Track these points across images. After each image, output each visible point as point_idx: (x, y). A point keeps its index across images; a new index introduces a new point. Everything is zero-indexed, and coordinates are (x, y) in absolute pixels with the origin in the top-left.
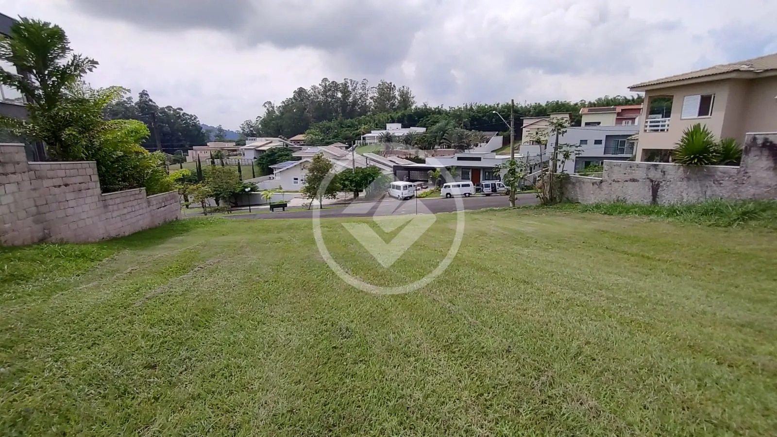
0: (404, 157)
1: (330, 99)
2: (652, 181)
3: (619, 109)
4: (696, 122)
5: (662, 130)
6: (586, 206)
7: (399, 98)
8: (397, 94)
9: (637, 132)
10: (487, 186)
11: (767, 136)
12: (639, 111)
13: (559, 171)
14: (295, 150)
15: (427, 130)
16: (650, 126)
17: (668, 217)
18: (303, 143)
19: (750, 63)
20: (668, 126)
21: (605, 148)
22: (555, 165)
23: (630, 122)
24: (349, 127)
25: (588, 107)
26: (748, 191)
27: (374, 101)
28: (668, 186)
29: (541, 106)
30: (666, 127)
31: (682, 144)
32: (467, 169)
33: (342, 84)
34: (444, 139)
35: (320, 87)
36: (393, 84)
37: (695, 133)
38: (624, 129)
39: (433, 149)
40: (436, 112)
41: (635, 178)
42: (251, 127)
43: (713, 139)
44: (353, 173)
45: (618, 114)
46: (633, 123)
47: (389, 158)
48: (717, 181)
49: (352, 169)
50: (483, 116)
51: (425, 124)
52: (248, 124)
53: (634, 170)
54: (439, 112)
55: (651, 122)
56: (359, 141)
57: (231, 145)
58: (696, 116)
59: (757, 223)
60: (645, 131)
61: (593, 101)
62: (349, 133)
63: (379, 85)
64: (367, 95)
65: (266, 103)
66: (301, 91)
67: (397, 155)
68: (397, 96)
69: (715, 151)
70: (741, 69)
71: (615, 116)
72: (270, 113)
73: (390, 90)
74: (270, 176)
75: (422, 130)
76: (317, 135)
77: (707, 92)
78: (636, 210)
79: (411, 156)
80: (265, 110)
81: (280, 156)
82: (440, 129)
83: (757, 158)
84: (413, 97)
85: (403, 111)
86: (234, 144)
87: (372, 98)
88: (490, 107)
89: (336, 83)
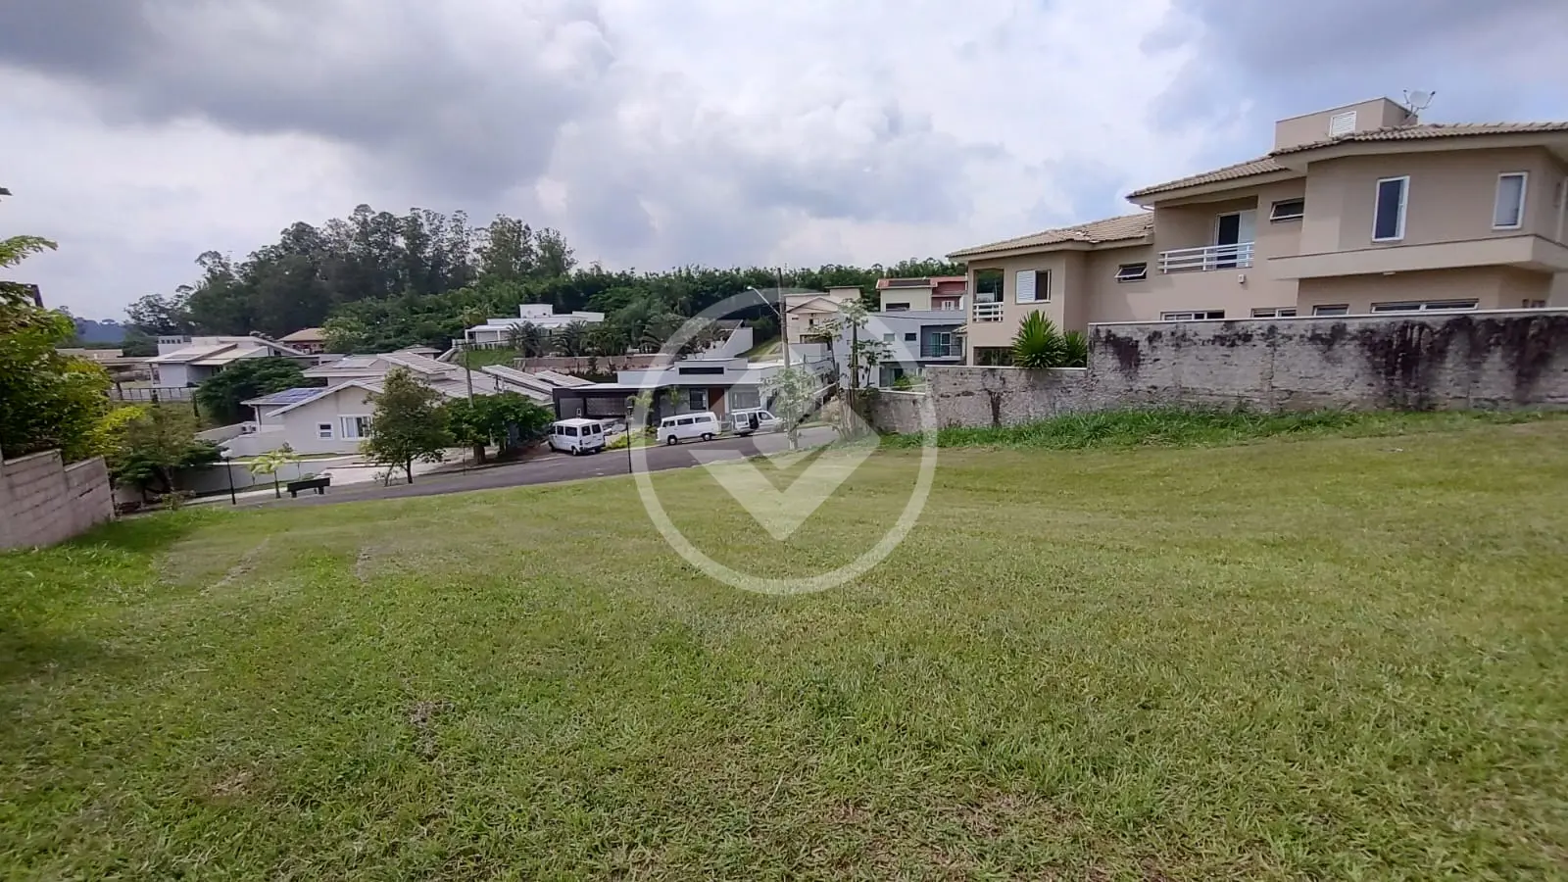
0: (567, 371)
1: (376, 251)
2: (990, 393)
3: (934, 282)
4: (1032, 309)
5: (996, 319)
6: (908, 437)
7: (540, 252)
8: (534, 244)
9: (964, 321)
10: (741, 418)
11: (1110, 328)
12: (961, 286)
13: (862, 386)
14: (303, 363)
15: (606, 317)
16: (981, 313)
17: (1014, 442)
18: (318, 349)
19: (1083, 229)
20: (1002, 313)
21: (922, 346)
22: (856, 376)
23: (953, 303)
24: (430, 310)
25: (887, 277)
26: (1099, 400)
27: (483, 257)
28: (1010, 399)
29: (812, 274)
30: (1000, 315)
31: (1020, 338)
32: (698, 389)
33: (406, 219)
34: (646, 334)
35: (350, 223)
36: (524, 224)
37: (1034, 323)
38: (945, 315)
39: (624, 354)
40: (621, 282)
41: (970, 390)
42: (163, 310)
43: (1054, 331)
44: (471, 406)
45: (934, 290)
46: (957, 305)
47: (540, 375)
48: (1065, 388)
49: (466, 399)
50: (713, 291)
51: (602, 306)
52: (153, 305)
53: (966, 378)
54: (626, 281)
55: (981, 307)
56: (460, 341)
57: (113, 356)
58: (1033, 301)
59: (1110, 439)
60: (975, 320)
61: (894, 265)
62: (436, 325)
63: (495, 223)
64: (466, 245)
65: (205, 255)
66: (301, 232)
67: (551, 368)
68: (534, 248)
69: (1059, 349)
70: (1076, 238)
71: (929, 294)
72: (218, 279)
73: (519, 235)
74: (243, 425)
75: (598, 317)
76: (356, 329)
77: (1042, 268)
78: (975, 436)
79: (582, 370)
80: (204, 270)
81: (268, 377)
82: (635, 315)
83: (1102, 356)
84: (570, 252)
85: (552, 280)
86: (120, 352)
87: (478, 250)
88: (725, 273)
89: (391, 216)
